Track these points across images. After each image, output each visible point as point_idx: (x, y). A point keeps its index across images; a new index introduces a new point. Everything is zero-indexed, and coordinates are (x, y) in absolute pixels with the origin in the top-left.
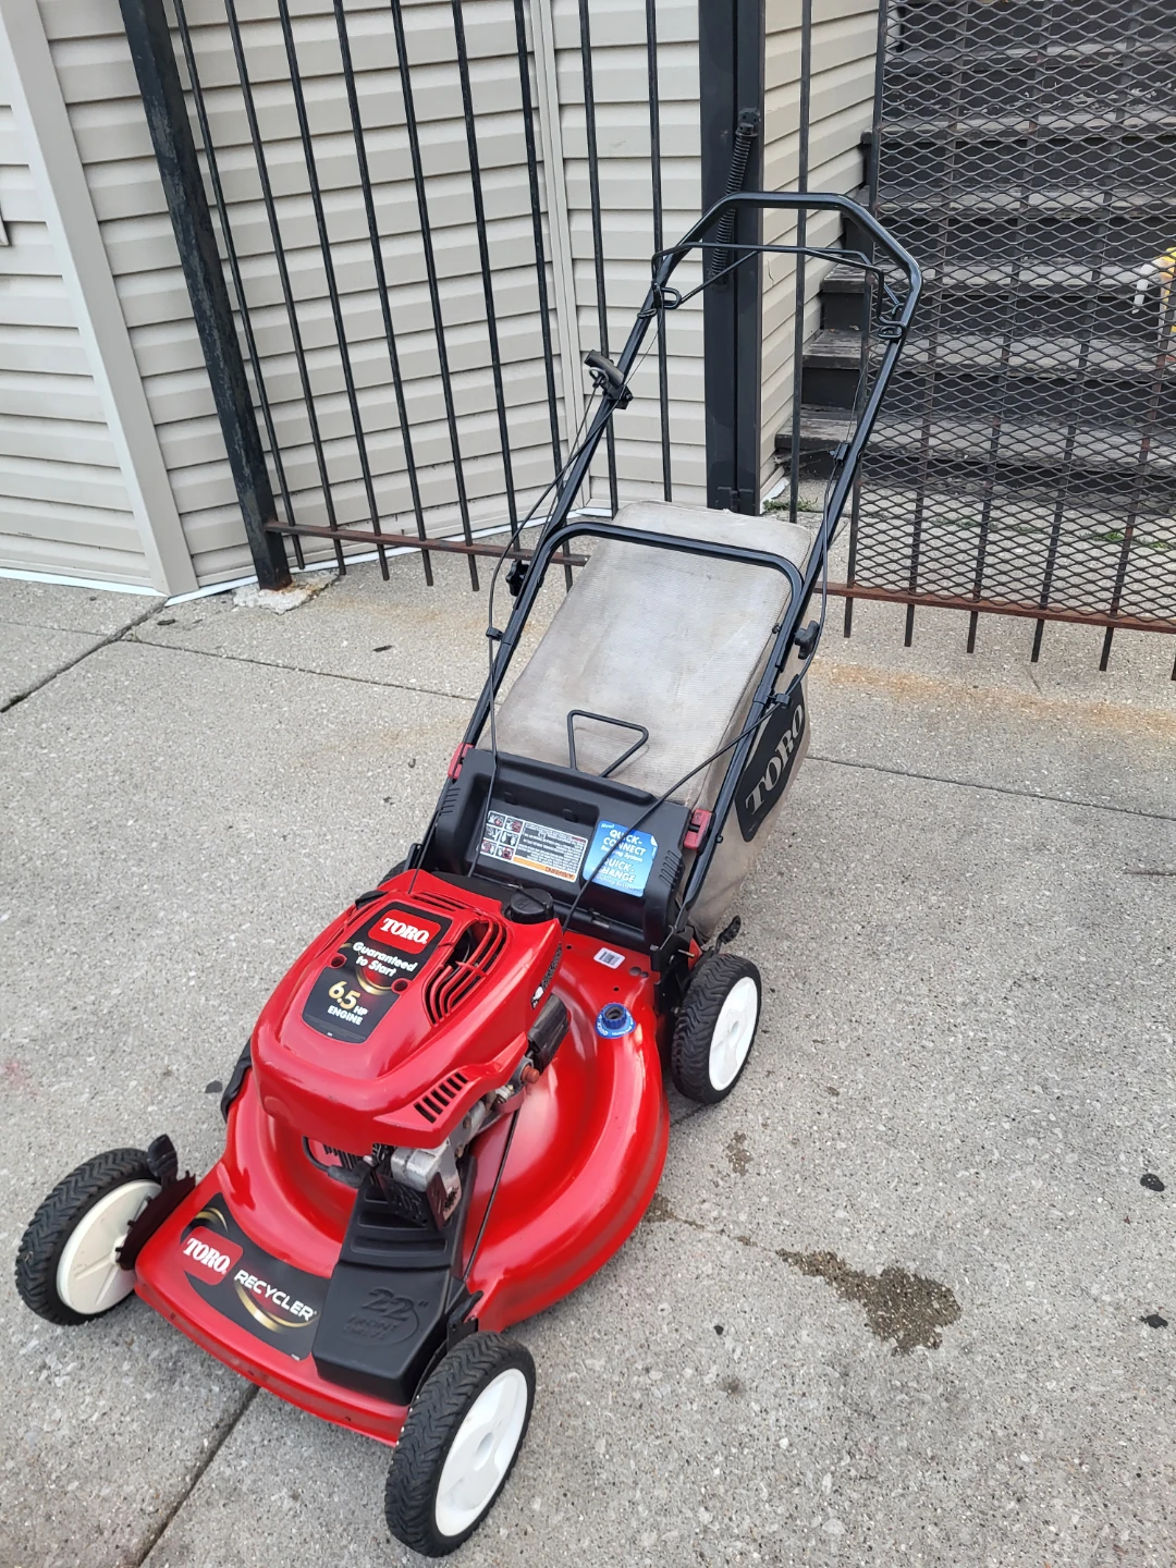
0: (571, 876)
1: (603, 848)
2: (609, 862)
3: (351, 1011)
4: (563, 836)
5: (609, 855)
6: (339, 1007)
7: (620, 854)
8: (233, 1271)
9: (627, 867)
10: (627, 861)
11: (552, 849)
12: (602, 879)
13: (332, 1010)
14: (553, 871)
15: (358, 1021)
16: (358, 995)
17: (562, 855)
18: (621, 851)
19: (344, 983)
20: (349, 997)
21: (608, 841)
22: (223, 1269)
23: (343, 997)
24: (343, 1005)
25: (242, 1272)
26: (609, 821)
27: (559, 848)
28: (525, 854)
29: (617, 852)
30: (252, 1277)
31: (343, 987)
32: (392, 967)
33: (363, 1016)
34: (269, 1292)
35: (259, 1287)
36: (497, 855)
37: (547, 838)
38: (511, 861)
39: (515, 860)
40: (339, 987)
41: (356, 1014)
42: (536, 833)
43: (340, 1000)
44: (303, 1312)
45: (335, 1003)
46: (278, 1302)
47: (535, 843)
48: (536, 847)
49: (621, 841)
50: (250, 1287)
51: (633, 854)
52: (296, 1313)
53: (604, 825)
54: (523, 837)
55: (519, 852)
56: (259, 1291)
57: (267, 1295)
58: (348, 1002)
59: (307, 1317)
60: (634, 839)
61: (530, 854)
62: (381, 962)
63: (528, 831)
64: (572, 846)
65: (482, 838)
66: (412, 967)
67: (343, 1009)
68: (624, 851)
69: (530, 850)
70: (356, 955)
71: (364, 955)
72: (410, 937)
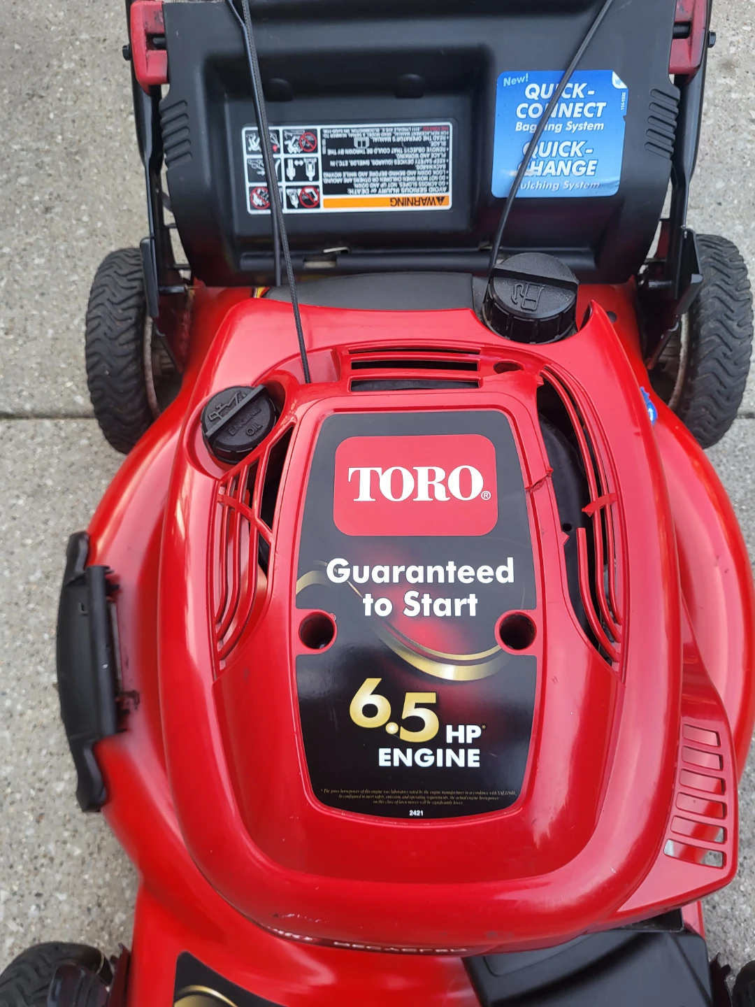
0: (441, 199)
1: (519, 126)
2: (540, 151)
3: (438, 742)
4: (404, 131)
5: (534, 140)
6: (404, 746)
7: (558, 128)
9: (575, 149)
10: (575, 137)
11: (389, 162)
12: (529, 189)
13: (385, 758)
14: (406, 202)
15: (473, 759)
16: (431, 698)
17: (412, 167)
18: (557, 120)
19: (371, 683)
20: (409, 711)
21: (524, 111)
23: (396, 716)
24: (406, 735)
26: (518, 69)
27: (403, 157)
28: (342, 189)
29: (549, 127)
31: (376, 692)
32: (455, 590)
33: (476, 743)
36: (290, 206)
37: (373, 145)
38: (322, 210)
39: (329, 205)
40: (366, 694)
41: (456, 746)
42: (348, 142)
43: (392, 728)
45: (380, 738)
47: (353, 163)
48: (358, 169)
49: (555, 99)
51: (583, 119)
53: (507, 82)
54: (326, 159)
55: (330, 189)
58: (416, 724)
60: (578, 90)
61: (351, 185)
62: (422, 588)
63: (333, 143)
64: (426, 144)
65: (248, 185)
66: (506, 573)
67: (416, 746)
68: (564, 120)
69: (348, 177)
70: (350, 595)
71: (370, 587)
72: (440, 495)
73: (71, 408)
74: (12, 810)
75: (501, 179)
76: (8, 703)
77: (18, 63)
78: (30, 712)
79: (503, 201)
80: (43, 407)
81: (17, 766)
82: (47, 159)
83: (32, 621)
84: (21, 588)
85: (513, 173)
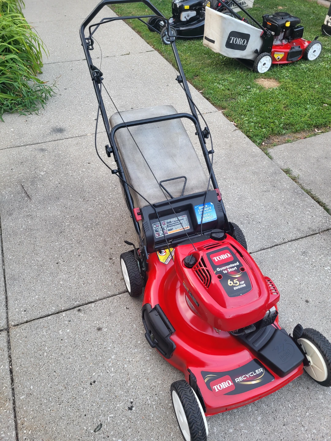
0: (188, 227)
1: (199, 213)
2: (204, 215)
3: (240, 285)
5: (202, 214)
6: (236, 286)
7: (205, 212)
8: (233, 381)
9: (209, 214)
11: (178, 223)
12: (204, 222)
13: (235, 288)
14: (182, 229)
15: (244, 285)
17: (182, 223)
18: (205, 211)
19: (229, 280)
20: (235, 282)
21: (200, 211)
22: (231, 384)
23: (234, 283)
24: (236, 285)
25: (236, 379)
26: (196, 205)
27: (180, 222)
30: (239, 378)
31: (230, 281)
32: (233, 267)
33: (244, 283)
34: (248, 376)
35: (244, 377)
36: (162, 235)
37: (174, 221)
38: (168, 234)
39: (169, 233)
40: (229, 282)
41: (242, 284)
42: (170, 222)
44: (260, 371)
45: (233, 286)
46: (253, 375)
47: (172, 225)
48: (173, 226)
49: (203, 208)
50: (242, 380)
51: (208, 210)
52: (259, 373)
53: (196, 207)
54: (167, 225)
55: (169, 230)
56: (246, 378)
57: (248, 377)
58: (236, 283)
59: (262, 371)
60: (206, 206)
61: (172, 229)
62: (229, 268)
63: (168, 223)
64: (183, 219)
65: (155, 233)
66: (238, 263)
67: (238, 286)
68: (206, 211)
69: (172, 228)
70: (221, 272)
71: (223, 270)
72: (225, 258)
73: (108, 295)
74: (140, 380)
75: (199, 221)
76: (127, 360)
77: (54, 226)
78: (133, 359)
79: (200, 225)
80: (102, 297)
81: (136, 371)
82: (73, 245)
83: (124, 341)
84: (117, 335)
85: (201, 220)
